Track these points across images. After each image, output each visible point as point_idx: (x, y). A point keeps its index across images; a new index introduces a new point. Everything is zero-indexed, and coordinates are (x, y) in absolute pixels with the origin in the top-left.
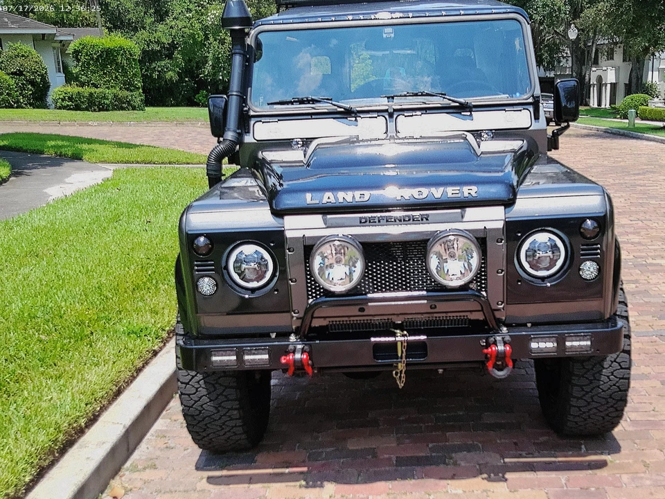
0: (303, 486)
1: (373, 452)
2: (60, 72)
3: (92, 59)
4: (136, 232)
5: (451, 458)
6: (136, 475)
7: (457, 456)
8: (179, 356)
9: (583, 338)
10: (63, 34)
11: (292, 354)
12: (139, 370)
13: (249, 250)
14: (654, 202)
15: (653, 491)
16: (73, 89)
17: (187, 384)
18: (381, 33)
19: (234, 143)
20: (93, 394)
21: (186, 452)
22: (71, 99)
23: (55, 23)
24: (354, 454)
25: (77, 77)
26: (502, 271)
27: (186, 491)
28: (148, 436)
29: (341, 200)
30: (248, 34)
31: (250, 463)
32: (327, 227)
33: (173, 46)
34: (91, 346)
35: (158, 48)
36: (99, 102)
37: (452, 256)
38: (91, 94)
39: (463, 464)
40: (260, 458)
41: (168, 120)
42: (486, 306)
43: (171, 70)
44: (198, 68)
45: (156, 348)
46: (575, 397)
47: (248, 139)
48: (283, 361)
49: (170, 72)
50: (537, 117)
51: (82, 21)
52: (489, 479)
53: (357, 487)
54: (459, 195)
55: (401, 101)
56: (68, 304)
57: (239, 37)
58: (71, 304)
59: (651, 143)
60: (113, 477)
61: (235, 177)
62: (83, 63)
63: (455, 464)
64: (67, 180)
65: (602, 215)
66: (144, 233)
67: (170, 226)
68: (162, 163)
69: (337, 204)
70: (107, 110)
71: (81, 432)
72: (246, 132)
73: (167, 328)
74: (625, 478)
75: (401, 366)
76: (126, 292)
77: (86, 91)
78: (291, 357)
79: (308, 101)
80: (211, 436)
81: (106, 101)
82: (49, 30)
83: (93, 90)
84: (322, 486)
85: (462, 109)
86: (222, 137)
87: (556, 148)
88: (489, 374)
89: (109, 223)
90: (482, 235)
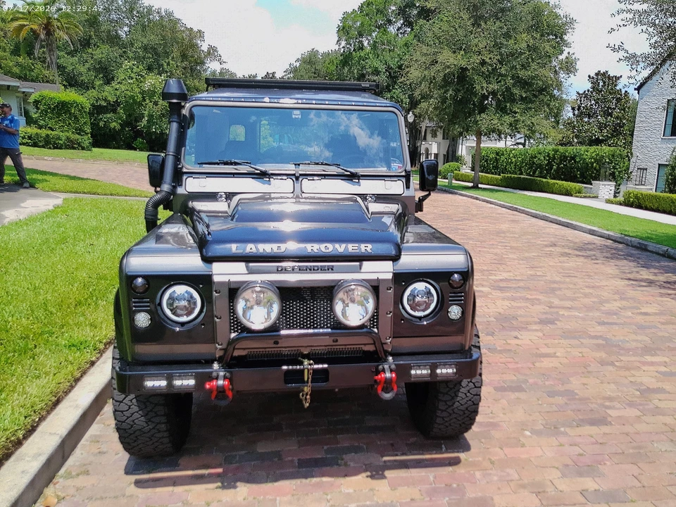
0: (220, 488)
1: (278, 454)
2: (21, 115)
3: (50, 108)
4: (80, 253)
5: (342, 459)
6: (69, 482)
7: (347, 457)
8: (115, 377)
9: (450, 365)
10: (25, 87)
11: (215, 381)
12: (77, 380)
13: (180, 290)
14: (471, 242)
15: (500, 486)
16: (32, 130)
17: (121, 402)
18: (291, 114)
19: (169, 194)
20: (32, 407)
21: (117, 456)
22: (30, 138)
23: (20, 78)
24: (262, 457)
25: (37, 121)
26: (391, 312)
27: (116, 497)
28: (83, 441)
29: (261, 251)
30: (184, 107)
31: (174, 466)
32: (249, 274)
33: (117, 103)
34: (34, 359)
35: (105, 104)
36: (54, 142)
37: (353, 301)
38: (47, 136)
39: (352, 464)
40: (182, 461)
41: (110, 160)
42: (376, 340)
43: (115, 121)
44: (137, 121)
45: (94, 359)
46: (440, 410)
47: (180, 191)
48: (208, 386)
49: (114, 123)
50: (408, 187)
51: (42, 78)
52: (372, 477)
53: (263, 486)
54: (358, 251)
55: (306, 168)
56: (14, 318)
57: (175, 109)
58: (17, 319)
59: (464, 198)
60: (47, 485)
61: (169, 223)
62: (42, 111)
63: (346, 464)
64: (22, 205)
65: (466, 270)
66: (87, 255)
67: (109, 248)
68: (105, 195)
69: (258, 254)
70: (61, 148)
71: (19, 443)
72: (179, 186)
73: (104, 341)
74: (478, 474)
75: (307, 389)
76: (69, 307)
77: (44, 132)
78: (215, 383)
79: (231, 164)
80: (140, 446)
81: (60, 142)
82: (14, 83)
83: (49, 132)
84: (235, 487)
85: (352, 177)
86: (160, 187)
87: (421, 210)
88: (378, 395)
89: (57, 244)
90: (376, 284)
